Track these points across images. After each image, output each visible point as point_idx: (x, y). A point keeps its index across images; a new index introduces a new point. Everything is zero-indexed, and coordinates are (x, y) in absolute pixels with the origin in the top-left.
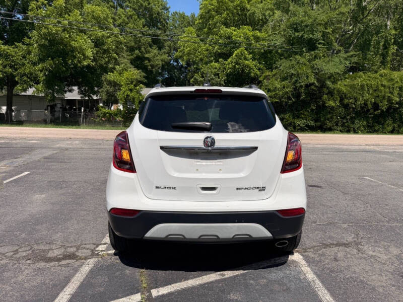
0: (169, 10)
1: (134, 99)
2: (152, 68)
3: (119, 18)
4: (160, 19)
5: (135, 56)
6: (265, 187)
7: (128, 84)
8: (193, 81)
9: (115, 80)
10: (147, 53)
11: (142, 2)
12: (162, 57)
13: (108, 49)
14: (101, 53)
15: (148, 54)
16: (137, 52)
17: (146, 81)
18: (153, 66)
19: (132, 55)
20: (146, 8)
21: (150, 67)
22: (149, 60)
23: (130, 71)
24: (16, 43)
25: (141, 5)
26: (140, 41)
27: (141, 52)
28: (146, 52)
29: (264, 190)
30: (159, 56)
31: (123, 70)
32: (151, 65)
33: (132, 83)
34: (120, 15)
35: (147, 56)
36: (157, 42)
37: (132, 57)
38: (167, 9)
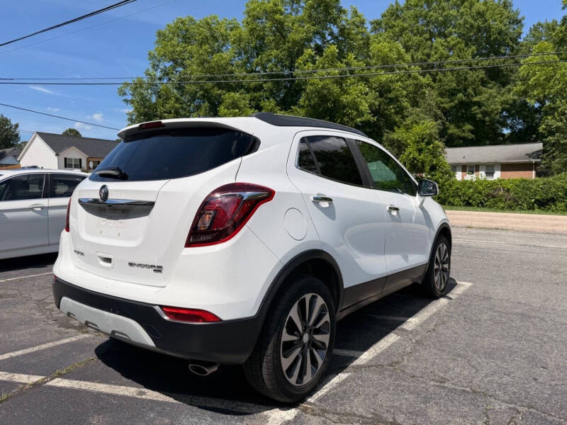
0: (523, 22)
1: (423, 163)
2: (484, 117)
3: (436, 53)
4: (504, 40)
5: (456, 101)
6: (161, 267)
7: (418, 142)
8: (544, 129)
9: (400, 139)
10: (476, 95)
11: (473, 22)
12: (503, 98)
13: (397, 97)
14: (385, 104)
15: (478, 97)
16: (460, 95)
17: (473, 136)
18: (485, 114)
19: (452, 101)
20: (479, 29)
21: (480, 116)
22: (479, 104)
23: (423, 124)
24: (292, 107)
25: (472, 26)
26: (466, 79)
27: (467, 96)
28: (475, 93)
29: (160, 271)
30: (499, 96)
31: (412, 123)
32: (482, 113)
33: (423, 141)
34: (436, 48)
35: (476, 99)
36: (497, 76)
37: (452, 104)
38: (518, 22)
